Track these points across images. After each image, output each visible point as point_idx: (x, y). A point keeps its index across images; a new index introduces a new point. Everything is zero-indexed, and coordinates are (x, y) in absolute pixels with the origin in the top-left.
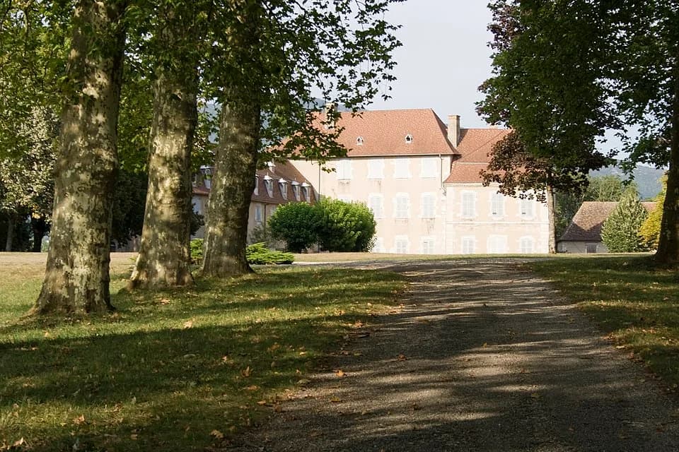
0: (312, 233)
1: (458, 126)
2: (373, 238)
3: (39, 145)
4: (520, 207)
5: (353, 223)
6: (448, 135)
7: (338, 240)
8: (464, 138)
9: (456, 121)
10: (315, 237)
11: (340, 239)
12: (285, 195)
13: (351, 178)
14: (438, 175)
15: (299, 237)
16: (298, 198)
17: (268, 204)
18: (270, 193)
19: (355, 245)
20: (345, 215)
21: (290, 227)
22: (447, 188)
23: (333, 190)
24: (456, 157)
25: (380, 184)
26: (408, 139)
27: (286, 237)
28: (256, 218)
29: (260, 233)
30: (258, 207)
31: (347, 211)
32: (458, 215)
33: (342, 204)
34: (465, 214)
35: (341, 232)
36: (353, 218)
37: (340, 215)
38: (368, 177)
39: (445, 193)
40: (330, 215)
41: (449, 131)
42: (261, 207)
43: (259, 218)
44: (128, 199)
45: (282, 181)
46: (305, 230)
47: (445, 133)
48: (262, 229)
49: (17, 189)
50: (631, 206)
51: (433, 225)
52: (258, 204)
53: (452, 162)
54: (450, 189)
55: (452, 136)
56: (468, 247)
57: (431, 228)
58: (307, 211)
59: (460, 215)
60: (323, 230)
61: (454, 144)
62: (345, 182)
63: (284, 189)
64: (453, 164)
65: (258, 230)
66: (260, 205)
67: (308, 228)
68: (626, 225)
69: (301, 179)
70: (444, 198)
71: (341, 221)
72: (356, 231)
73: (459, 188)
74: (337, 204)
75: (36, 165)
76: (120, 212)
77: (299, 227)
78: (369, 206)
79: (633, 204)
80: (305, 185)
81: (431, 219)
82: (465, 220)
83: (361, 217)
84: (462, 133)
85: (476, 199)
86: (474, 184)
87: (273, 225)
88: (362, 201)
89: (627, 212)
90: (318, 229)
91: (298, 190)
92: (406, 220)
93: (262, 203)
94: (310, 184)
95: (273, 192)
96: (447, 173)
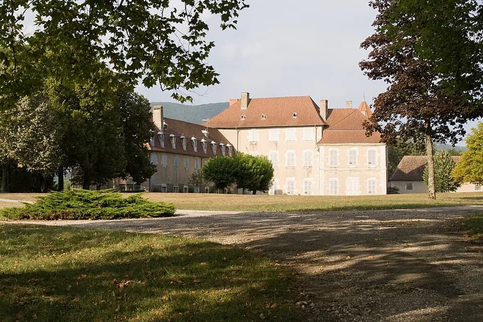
0: (231, 176)
1: (327, 107)
2: (272, 180)
3: (22, 113)
4: (367, 159)
5: (258, 170)
6: (321, 112)
7: (248, 181)
8: (331, 115)
9: (325, 103)
10: (233, 179)
11: (250, 180)
12: (215, 152)
13: (258, 140)
14: (314, 139)
15: (222, 179)
16: (224, 153)
17: (203, 157)
18: (205, 150)
19: (259, 184)
20: (253, 164)
21: (217, 172)
22: (320, 147)
23: (247, 148)
24: (325, 127)
25: (276, 145)
26: (295, 115)
27: (214, 179)
28: (195, 167)
29: (196, 176)
30: (197, 159)
31: (254, 162)
32: (327, 164)
33: (251, 157)
34: (332, 163)
35: (250, 176)
36: (258, 167)
37: (250, 165)
38: (269, 140)
39: (319, 150)
40: (243, 165)
41: (321, 110)
42: (199, 160)
43: (197, 166)
44: (95, 153)
45: (213, 142)
46: (226, 175)
47: (319, 112)
48: (198, 174)
49: (4, 146)
50: (443, 158)
51: (311, 171)
52: (196, 158)
53: (323, 130)
54: (322, 148)
55: (323, 113)
56: (334, 185)
57: (309, 173)
58: (228, 161)
59: (328, 164)
60: (239, 175)
61: (324, 119)
62: (254, 143)
63: (214, 148)
64: (324, 131)
65: (195, 174)
66: (198, 158)
67: (229, 173)
68: (440, 171)
69: (226, 141)
70: (318, 153)
71: (251, 168)
72: (260, 175)
73: (327, 147)
74: (248, 157)
75: (19, 128)
76: (88, 163)
77: (223, 173)
78: (269, 159)
79: (444, 156)
80: (228, 145)
81: (310, 167)
82: (331, 167)
83: (264, 166)
84: (329, 112)
85: (338, 154)
86: (337, 144)
87: (206, 171)
88: (265, 155)
89: (440, 161)
90: (235, 174)
91: (223, 149)
92: (294, 168)
93: (199, 157)
94: (231, 144)
95: (207, 150)
96: (319, 137)
